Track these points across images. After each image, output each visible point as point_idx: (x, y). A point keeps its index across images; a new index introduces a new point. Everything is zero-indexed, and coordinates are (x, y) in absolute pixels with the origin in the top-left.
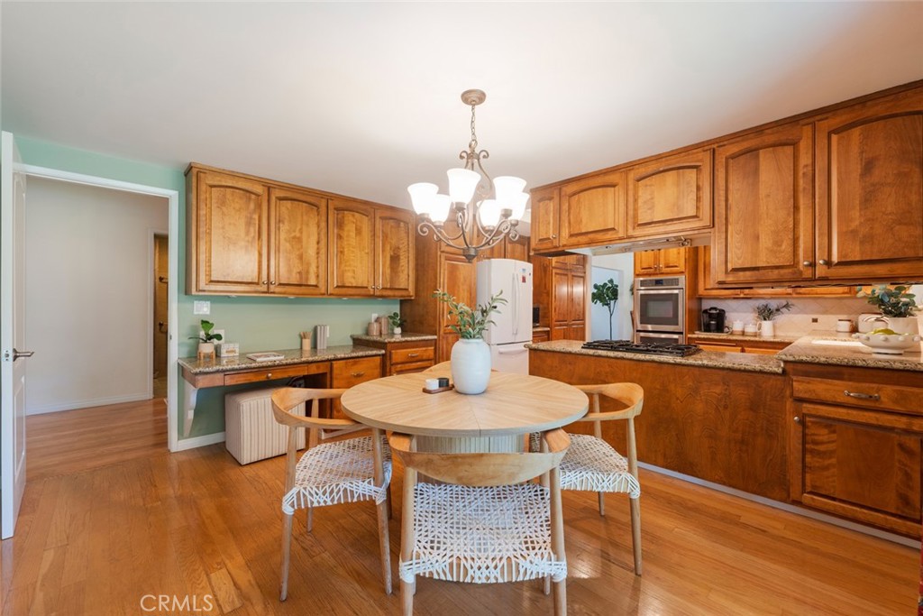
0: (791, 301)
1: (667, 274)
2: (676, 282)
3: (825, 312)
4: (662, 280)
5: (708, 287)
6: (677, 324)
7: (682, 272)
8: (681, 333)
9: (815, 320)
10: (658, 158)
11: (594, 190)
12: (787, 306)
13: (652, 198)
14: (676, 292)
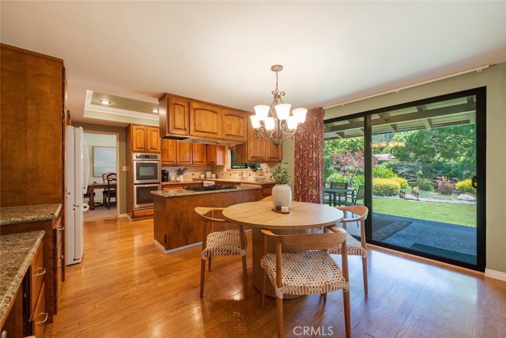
0: (187, 167)
1: (152, 152)
2: (156, 157)
3: (196, 171)
4: (149, 156)
5: (163, 160)
6: (157, 179)
7: (159, 152)
8: (159, 183)
9: (193, 174)
10: (231, 109)
11: (208, 112)
12: (185, 169)
13: (231, 125)
14: (156, 162)
